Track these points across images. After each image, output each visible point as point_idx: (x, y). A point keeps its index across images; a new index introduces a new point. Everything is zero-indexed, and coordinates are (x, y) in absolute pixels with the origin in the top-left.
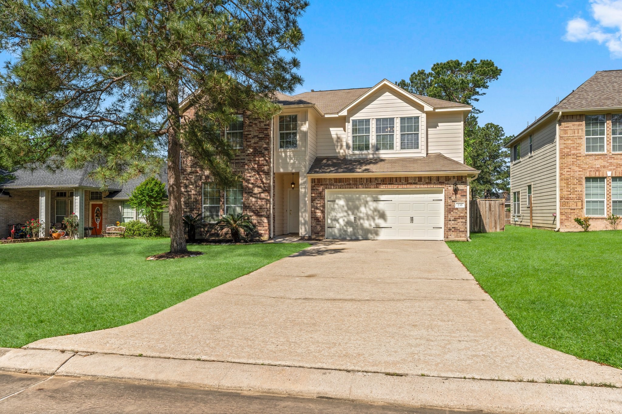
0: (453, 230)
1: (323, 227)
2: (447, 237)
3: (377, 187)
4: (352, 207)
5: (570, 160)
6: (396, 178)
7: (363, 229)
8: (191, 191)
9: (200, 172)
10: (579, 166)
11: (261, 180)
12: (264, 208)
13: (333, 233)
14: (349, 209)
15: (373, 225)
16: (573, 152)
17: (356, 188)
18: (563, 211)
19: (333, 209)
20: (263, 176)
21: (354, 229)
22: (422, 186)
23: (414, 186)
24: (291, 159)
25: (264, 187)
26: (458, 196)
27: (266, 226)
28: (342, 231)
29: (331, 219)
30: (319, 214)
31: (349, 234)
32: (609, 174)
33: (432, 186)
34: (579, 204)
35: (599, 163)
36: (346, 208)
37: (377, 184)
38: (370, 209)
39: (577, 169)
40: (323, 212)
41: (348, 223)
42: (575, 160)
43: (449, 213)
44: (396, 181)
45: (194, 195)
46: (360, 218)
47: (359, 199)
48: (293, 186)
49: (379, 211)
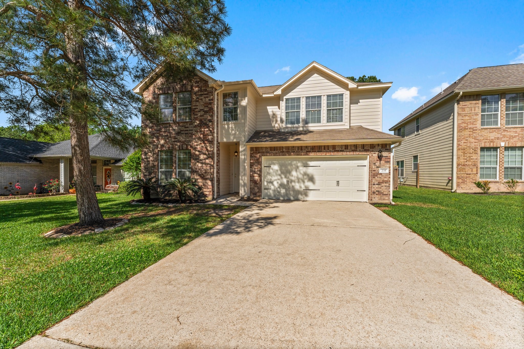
0: (377, 193)
1: (260, 189)
2: (371, 200)
3: (308, 155)
4: (285, 171)
5: (467, 133)
6: (325, 146)
7: (294, 190)
8: (150, 158)
9: (156, 142)
10: (475, 138)
11: (206, 148)
12: (209, 173)
13: (269, 194)
14: (282, 173)
15: (303, 187)
16: (469, 126)
17: (289, 155)
18: (459, 175)
19: (269, 174)
20: (207, 145)
21: (286, 191)
22: (348, 153)
23: (340, 153)
24: (232, 130)
25: (209, 154)
26: (382, 162)
27: (210, 188)
28: (276, 192)
29: (267, 181)
30: (257, 178)
31: (282, 194)
32: (503, 144)
33: (357, 153)
34: (475, 170)
35: (493, 136)
36: (279, 172)
37: (307, 151)
38: (301, 173)
39: (473, 140)
40: (260, 176)
41: (282, 185)
42: (471, 133)
43: (374, 178)
44: (325, 149)
45: (152, 161)
46: (292, 181)
47: (291, 165)
48: (236, 154)
49: (308, 175)
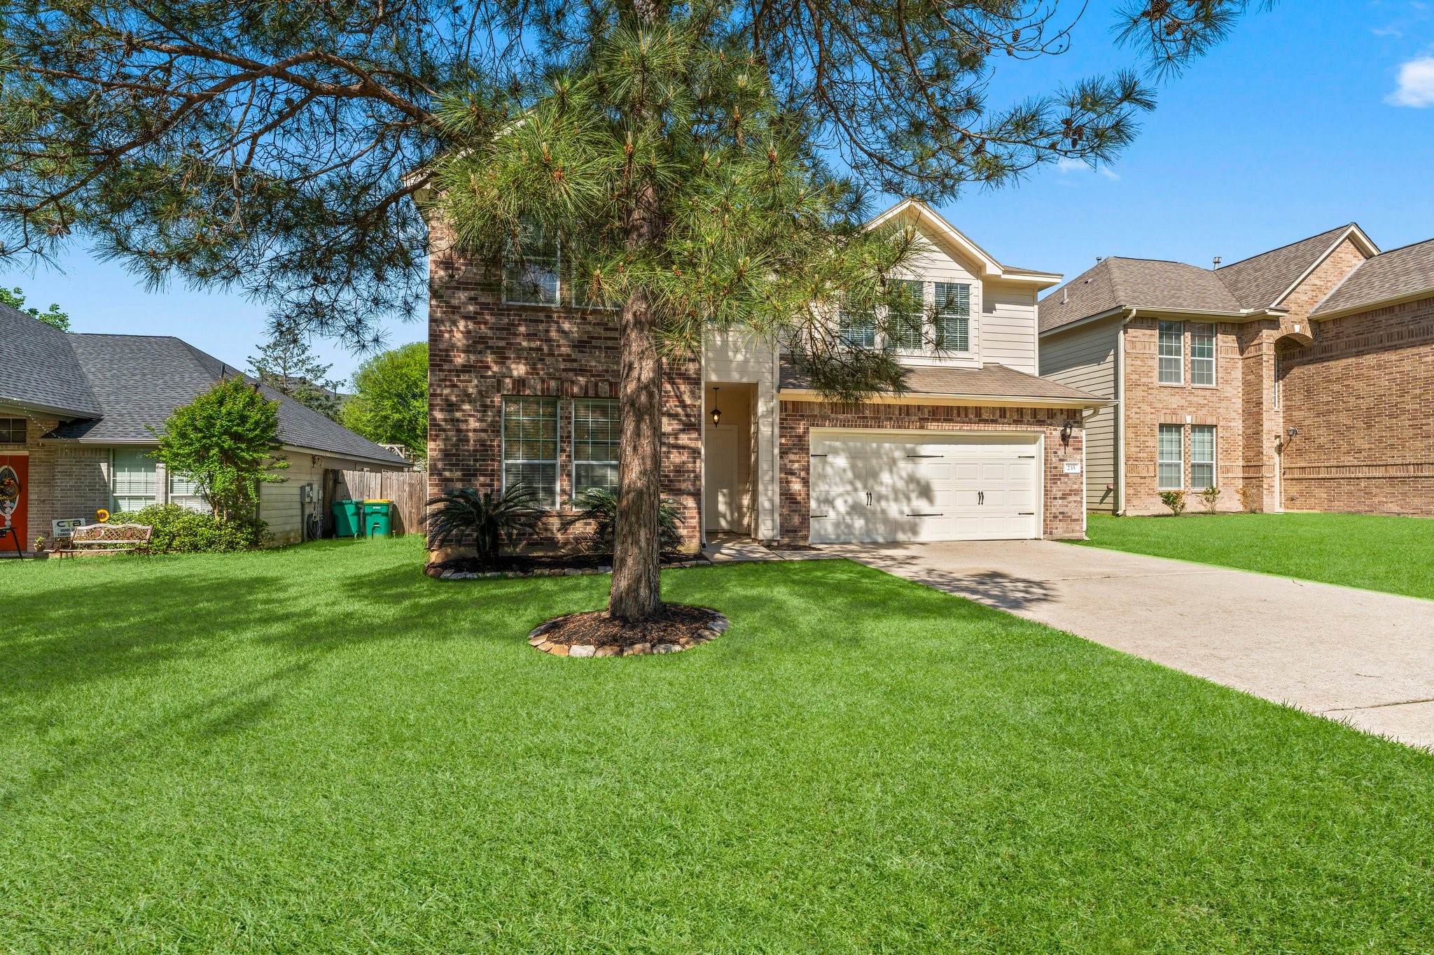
0: (1060, 517)
1: (805, 518)
2: (1051, 533)
3: (922, 427)
4: (864, 472)
5: (1139, 393)
6: (959, 407)
7: (886, 520)
8: (466, 421)
9: (495, 368)
10: (1151, 405)
11: (679, 398)
12: (688, 471)
13: (823, 532)
14: (857, 476)
15: (907, 510)
16: (1143, 380)
17: (879, 427)
18: (1129, 480)
19: (823, 477)
20: (683, 388)
21: (867, 521)
22: (1006, 428)
23: (991, 427)
25: (687, 416)
26: (1069, 449)
27: (692, 518)
28: (843, 527)
29: (819, 501)
30: (796, 486)
31: (857, 532)
32: (1189, 420)
33: (1024, 427)
34: (1152, 468)
35: (1175, 401)
36: (850, 475)
37: (920, 419)
38: (901, 478)
39: (1148, 409)
40: (806, 482)
41: (856, 509)
42: (1145, 394)
43: (1055, 483)
44: (959, 416)
46: (880, 498)
47: (877, 454)
48: (716, 418)
49: (918, 482)
